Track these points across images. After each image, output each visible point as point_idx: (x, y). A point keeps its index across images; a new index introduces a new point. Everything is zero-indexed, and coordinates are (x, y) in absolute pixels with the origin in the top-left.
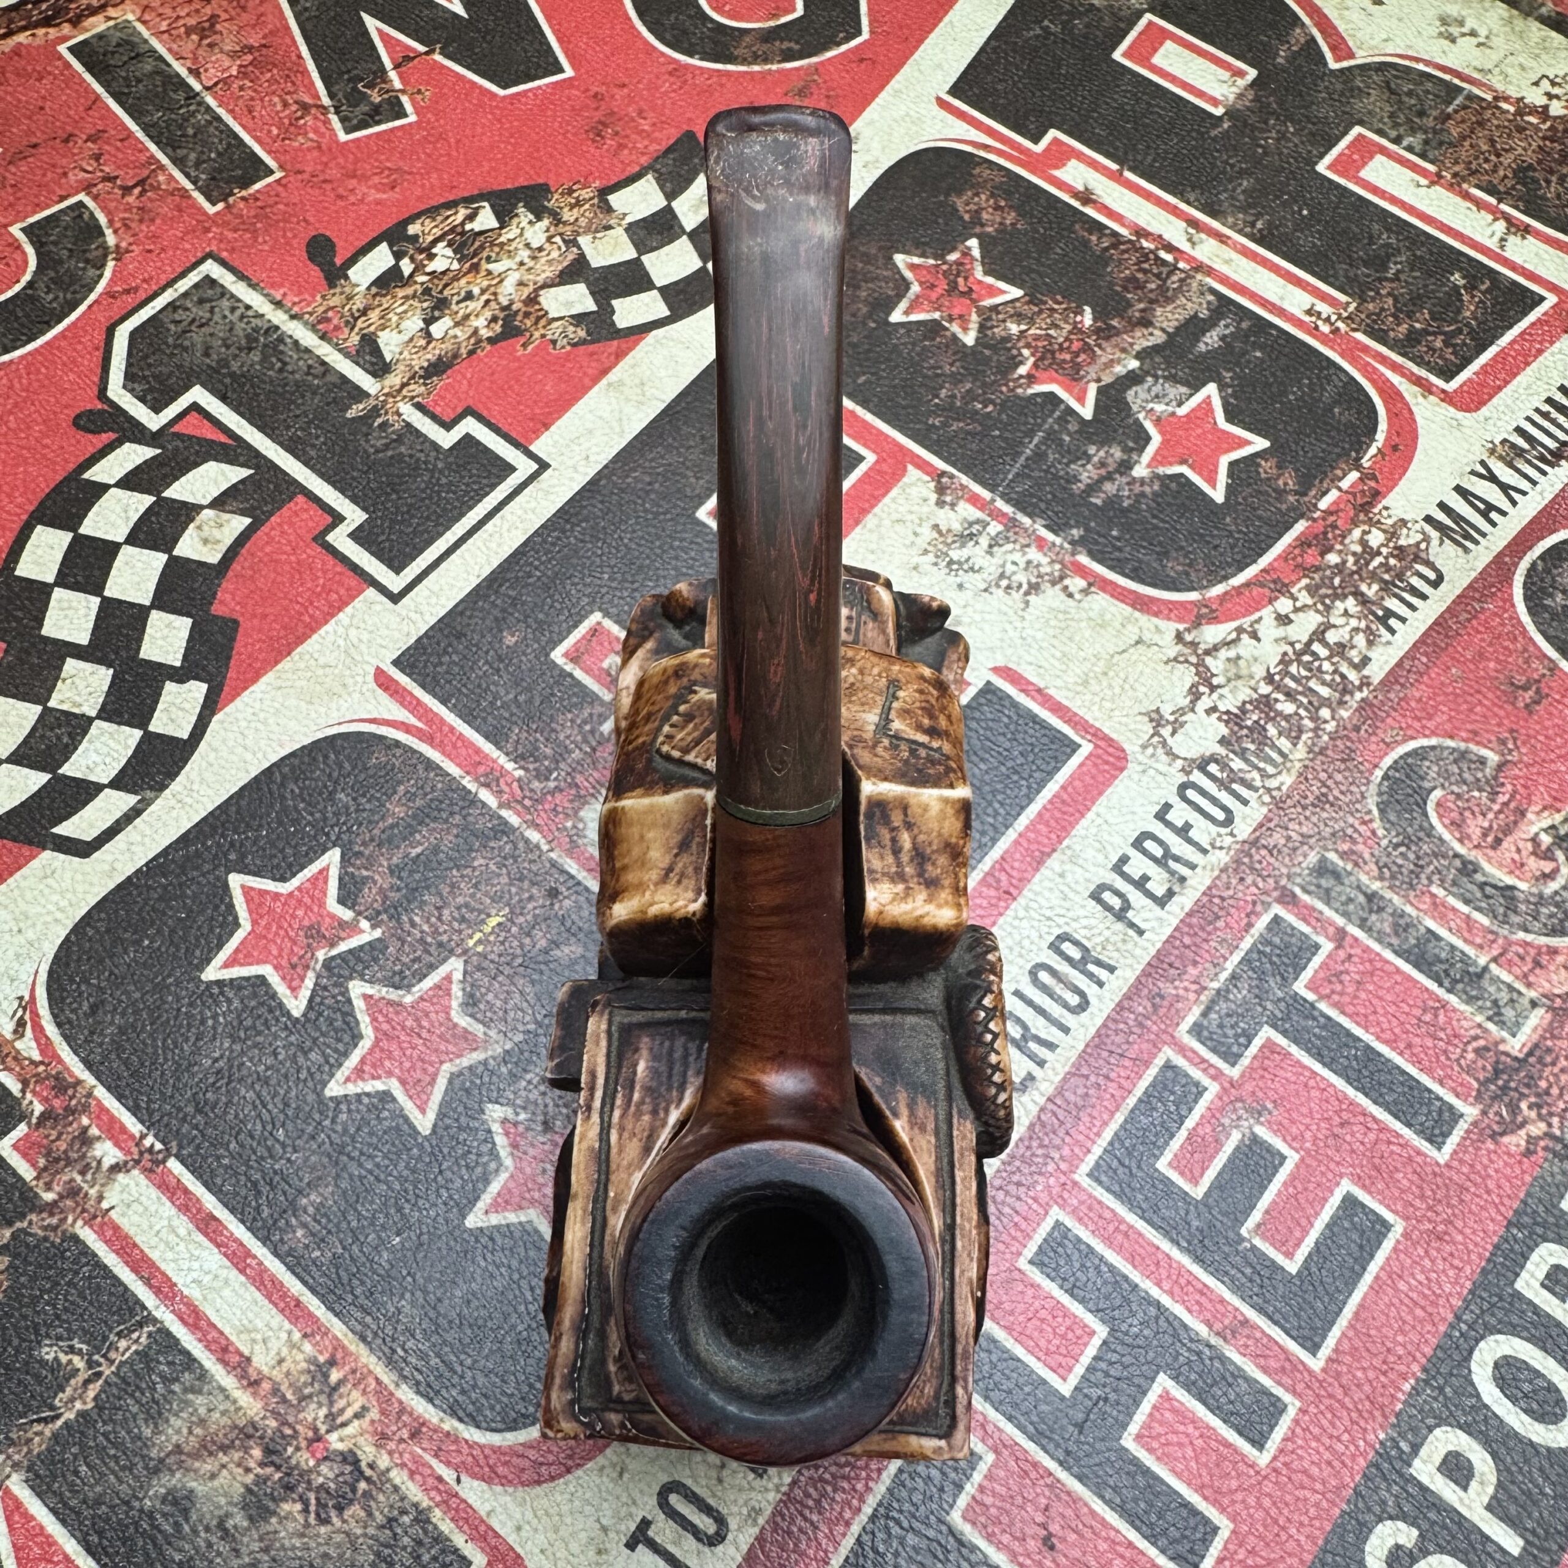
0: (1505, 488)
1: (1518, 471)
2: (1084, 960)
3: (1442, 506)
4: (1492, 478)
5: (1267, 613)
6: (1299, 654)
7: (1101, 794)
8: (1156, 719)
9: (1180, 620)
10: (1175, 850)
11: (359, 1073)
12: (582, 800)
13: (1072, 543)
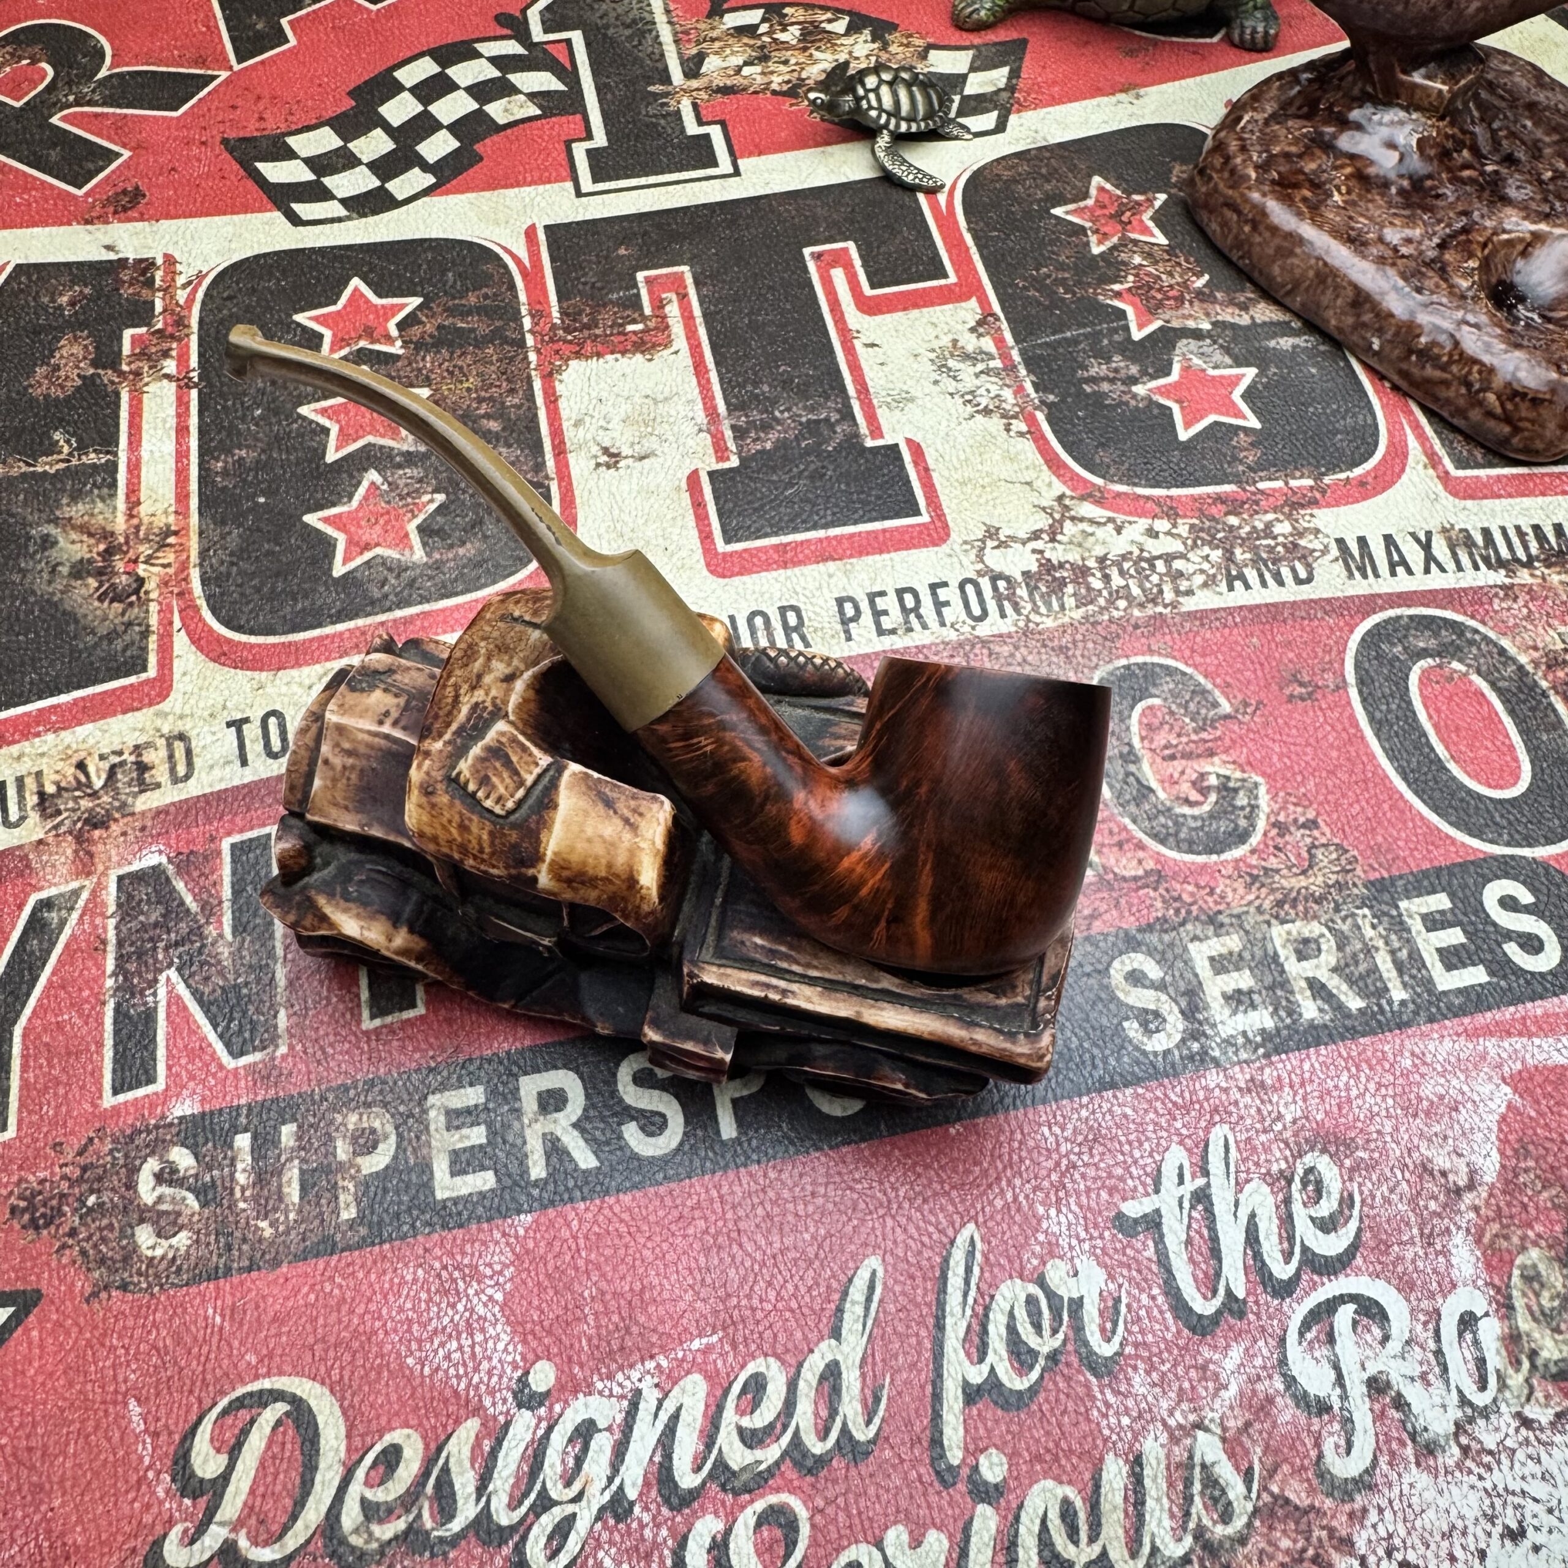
0: (1430, 558)
1: (1454, 555)
2: (796, 629)
3: (1362, 541)
4: (1427, 547)
5: (1143, 523)
6: (1141, 559)
7: (908, 548)
8: (992, 533)
9: (1073, 489)
10: (922, 611)
11: (323, 412)
12: (578, 355)
13: (1042, 402)
